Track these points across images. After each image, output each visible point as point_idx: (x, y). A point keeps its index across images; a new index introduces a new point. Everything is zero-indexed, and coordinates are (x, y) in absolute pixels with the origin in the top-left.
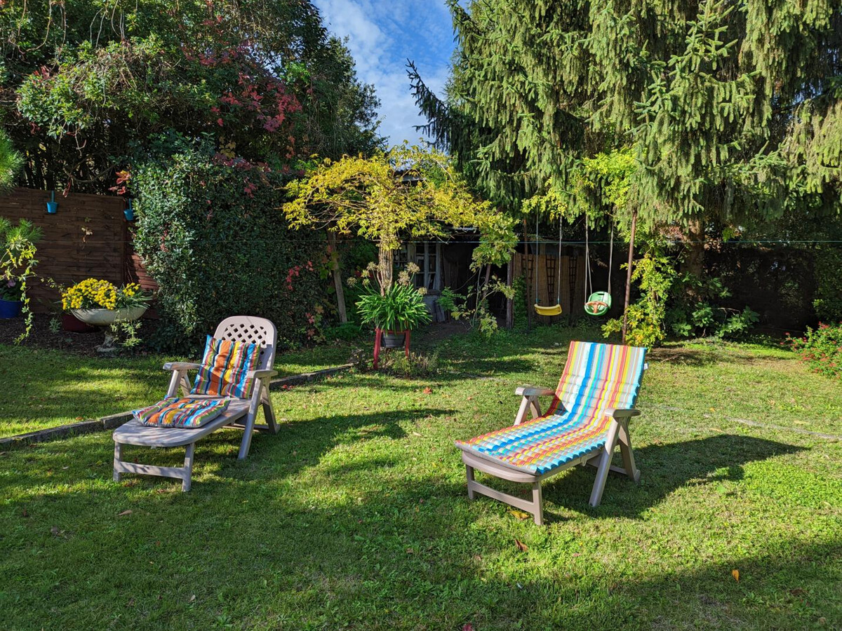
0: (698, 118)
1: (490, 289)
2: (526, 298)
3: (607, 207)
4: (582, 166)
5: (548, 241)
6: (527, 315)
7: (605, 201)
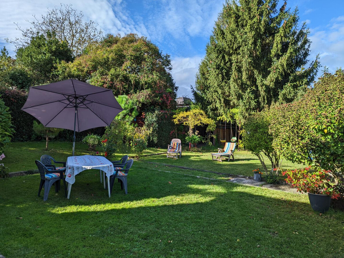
0: (248, 106)
1: (211, 136)
2: (218, 139)
3: (235, 119)
4: (230, 111)
5: (223, 125)
6: (218, 143)
7: (234, 118)
